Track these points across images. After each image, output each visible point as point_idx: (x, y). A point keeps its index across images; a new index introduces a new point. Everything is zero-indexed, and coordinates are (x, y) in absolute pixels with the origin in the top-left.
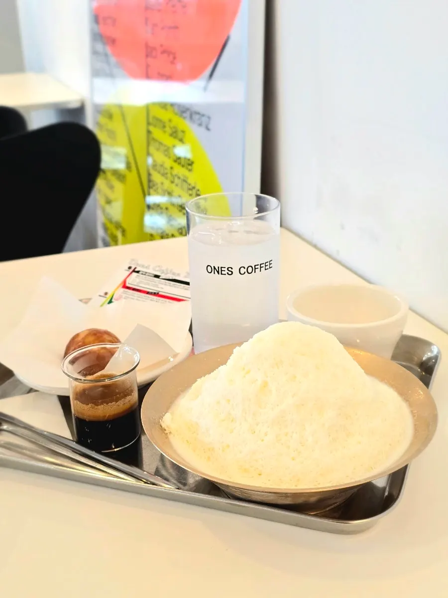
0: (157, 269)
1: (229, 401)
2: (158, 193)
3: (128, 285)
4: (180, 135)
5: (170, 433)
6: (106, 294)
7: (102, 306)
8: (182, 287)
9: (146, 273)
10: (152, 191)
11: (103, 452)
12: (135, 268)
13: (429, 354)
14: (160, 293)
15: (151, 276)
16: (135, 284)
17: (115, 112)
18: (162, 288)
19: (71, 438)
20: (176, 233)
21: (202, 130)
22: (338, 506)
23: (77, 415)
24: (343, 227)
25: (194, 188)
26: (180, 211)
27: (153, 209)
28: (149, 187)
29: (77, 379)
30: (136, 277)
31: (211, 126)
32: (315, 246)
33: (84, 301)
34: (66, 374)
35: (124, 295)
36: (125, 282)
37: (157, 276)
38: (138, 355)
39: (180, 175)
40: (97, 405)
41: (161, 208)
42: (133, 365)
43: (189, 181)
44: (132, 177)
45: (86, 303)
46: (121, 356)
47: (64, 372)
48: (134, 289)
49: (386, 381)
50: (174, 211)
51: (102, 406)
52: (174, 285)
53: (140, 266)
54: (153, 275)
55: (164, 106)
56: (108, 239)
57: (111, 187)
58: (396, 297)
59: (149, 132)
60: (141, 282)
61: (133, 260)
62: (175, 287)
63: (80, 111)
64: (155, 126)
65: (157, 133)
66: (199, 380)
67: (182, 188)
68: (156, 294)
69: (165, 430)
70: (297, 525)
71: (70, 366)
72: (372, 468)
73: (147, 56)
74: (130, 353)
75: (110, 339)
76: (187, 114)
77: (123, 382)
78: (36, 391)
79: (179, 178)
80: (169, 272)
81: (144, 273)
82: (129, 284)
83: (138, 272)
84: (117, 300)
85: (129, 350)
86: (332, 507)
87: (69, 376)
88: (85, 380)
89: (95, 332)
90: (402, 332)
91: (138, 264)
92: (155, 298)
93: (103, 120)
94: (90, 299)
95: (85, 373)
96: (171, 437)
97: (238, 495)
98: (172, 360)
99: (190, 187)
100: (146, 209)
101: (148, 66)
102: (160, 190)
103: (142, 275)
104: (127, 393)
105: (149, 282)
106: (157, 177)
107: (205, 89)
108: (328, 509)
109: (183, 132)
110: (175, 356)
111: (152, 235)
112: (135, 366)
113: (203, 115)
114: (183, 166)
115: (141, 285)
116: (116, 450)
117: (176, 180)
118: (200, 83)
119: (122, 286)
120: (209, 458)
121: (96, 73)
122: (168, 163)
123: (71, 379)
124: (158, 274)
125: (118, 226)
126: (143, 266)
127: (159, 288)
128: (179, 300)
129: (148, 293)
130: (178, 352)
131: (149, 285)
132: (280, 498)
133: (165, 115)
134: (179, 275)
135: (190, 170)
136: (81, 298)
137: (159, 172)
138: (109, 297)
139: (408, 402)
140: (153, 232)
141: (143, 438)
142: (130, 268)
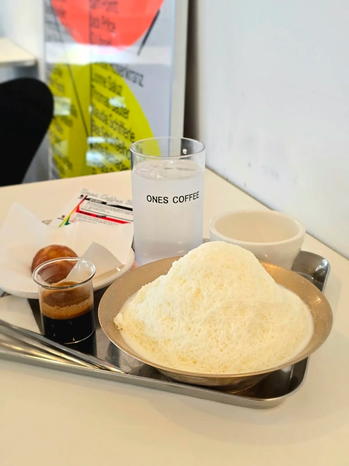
0: (104, 197)
1: (169, 304)
2: (99, 135)
3: (80, 210)
4: (118, 89)
5: (122, 329)
6: (63, 217)
7: (60, 226)
8: (124, 212)
9: (95, 200)
10: (94, 133)
11: (66, 344)
12: (86, 196)
13: (320, 266)
14: (107, 217)
15: (99, 203)
16: (87, 209)
17: (65, 69)
18: (108, 213)
19: (40, 333)
20: (114, 168)
21: (137, 85)
22: (254, 387)
23: (45, 314)
24: (249, 165)
25: (129, 132)
26: (118, 150)
27: (95, 148)
28: (92, 131)
29: (45, 286)
30: (87, 204)
31: (143, 83)
32: (227, 180)
33: (45, 222)
34: (36, 282)
35: (78, 218)
36: (78, 207)
37: (104, 203)
38: (94, 267)
39: (118, 121)
40: (61, 307)
41: (102, 148)
42: (90, 276)
43: (125, 126)
44: (78, 122)
45: (48, 224)
46: (80, 268)
47: (35, 281)
48: (86, 213)
49: (290, 288)
50: (113, 150)
51: (66, 308)
52: (118, 211)
53: (90, 195)
54: (101, 202)
55: (104, 66)
56: (58, 171)
57: (60, 130)
58: (296, 221)
59: (92, 87)
60: (91, 208)
61: (84, 190)
62: (119, 212)
63: (34, 68)
64: (97, 82)
65: (99, 87)
66: (143, 287)
67: (119, 132)
68: (104, 217)
69: (117, 327)
70: (223, 402)
71: (39, 276)
72: (282, 357)
73: (91, 25)
74: (87, 265)
75: (69, 253)
76: (124, 73)
77: (82, 289)
78: (9, 295)
79: (117, 124)
80: (113, 200)
81: (93, 200)
82: (82, 209)
83: (89, 199)
84: (73, 221)
85: (86, 263)
86: (250, 387)
87: (38, 283)
88: (51, 287)
89: (57, 248)
90: (300, 248)
91: (88, 193)
92: (103, 220)
93: (54, 76)
94: (51, 221)
95: (50, 281)
96: (122, 333)
97: (176, 379)
98: (119, 270)
99: (126, 131)
100: (89, 148)
101: (91, 34)
102: (101, 133)
103: (92, 202)
104: (85, 297)
105: (97, 207)
106: (99, 123)
107: (139, 53)
108: (246, 389)
109: (121, 87)
110: (121, 267)
111: (94, 169)
112: (91, 276)
113: (137, 74)
114: (120, 114)
115: (92, 210)
116: (76, 342)
117: (115, 126)
118: (134, 48)
119: (76, 210)
120: (153, 350)
121: (48, 38)
122: (108, 112)
123: (40, 286)
124: (105, 201)
125: (66, 160)
126: (93, 195)
127: (105, 212)
128: (123, 222)
129: (97, 216)
130: (124, 264)
131: (97, 209)
132: (211, 381)
133: (105, 73)
134: (121, 202)
135: (126, 118)
136: (43, 220)
137: (100, 119)
138: (66, 219)
139: (308, 305)
140: (95, 166)
141: (98, 333)
142: (82, 196)
